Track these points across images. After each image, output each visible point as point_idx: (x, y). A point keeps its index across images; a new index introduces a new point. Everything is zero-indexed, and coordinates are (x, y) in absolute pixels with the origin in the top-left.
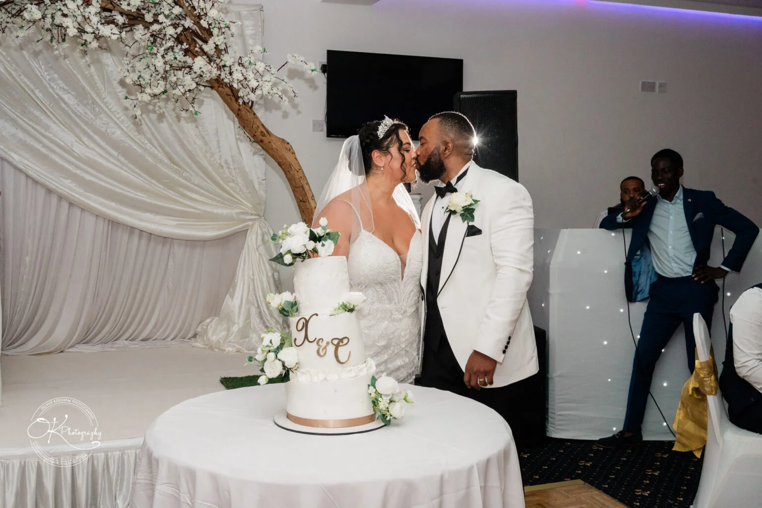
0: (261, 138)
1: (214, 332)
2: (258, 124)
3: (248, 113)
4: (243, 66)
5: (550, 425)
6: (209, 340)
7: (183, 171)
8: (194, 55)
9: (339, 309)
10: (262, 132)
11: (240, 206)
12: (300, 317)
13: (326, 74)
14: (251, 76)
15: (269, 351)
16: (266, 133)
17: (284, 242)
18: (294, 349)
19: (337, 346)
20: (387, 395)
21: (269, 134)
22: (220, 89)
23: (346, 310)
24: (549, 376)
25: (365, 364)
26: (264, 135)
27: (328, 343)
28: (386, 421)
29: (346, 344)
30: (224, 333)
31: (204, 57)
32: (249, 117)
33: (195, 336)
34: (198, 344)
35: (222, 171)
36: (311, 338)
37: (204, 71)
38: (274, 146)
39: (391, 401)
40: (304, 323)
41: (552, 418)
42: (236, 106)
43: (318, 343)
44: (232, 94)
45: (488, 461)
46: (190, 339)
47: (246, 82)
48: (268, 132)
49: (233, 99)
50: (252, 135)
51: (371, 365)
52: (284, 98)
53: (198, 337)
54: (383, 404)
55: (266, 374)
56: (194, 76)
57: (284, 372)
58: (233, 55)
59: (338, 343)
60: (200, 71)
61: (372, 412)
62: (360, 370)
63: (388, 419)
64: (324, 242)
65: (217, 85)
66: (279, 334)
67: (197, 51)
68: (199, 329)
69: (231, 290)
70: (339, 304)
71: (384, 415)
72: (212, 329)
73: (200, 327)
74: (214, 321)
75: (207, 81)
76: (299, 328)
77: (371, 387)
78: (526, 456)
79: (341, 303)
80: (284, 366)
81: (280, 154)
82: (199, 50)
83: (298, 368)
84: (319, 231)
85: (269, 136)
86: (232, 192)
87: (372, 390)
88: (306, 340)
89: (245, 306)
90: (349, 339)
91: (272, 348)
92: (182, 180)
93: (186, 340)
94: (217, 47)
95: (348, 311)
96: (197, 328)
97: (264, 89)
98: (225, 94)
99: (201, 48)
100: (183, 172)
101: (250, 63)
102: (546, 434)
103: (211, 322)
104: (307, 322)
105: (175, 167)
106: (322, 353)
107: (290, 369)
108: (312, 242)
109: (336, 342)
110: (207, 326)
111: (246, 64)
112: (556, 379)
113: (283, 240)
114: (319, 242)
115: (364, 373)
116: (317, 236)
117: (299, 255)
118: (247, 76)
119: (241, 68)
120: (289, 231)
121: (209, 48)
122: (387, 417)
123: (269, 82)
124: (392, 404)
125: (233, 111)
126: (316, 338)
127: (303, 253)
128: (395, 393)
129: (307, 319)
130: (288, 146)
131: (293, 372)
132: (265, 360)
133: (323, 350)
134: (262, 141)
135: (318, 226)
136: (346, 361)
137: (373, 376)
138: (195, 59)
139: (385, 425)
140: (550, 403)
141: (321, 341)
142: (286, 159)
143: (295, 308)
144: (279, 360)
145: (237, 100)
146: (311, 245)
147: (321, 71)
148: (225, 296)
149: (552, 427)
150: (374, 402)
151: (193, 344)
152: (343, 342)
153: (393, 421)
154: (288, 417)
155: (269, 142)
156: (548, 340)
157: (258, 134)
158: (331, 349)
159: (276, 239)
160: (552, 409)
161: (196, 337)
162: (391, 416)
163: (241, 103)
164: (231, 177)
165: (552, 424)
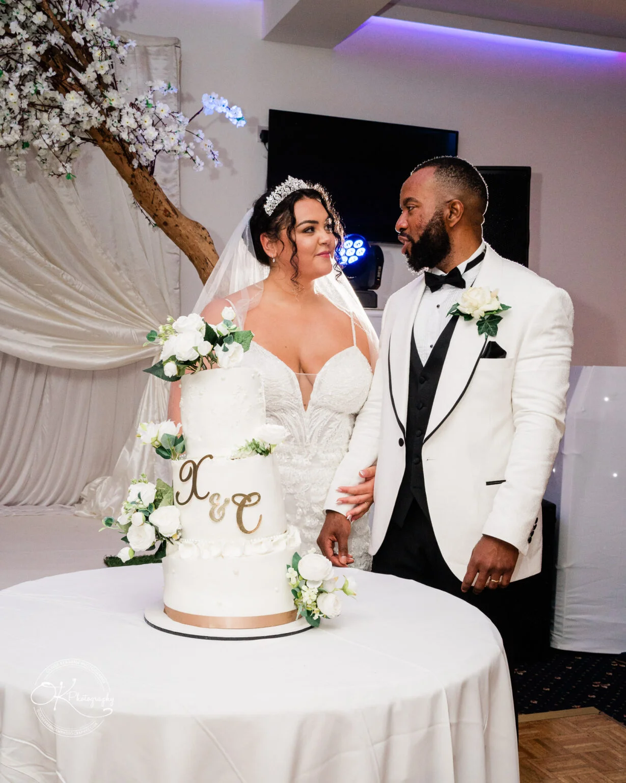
0: (165, 218)
1: (104, 496)
2: (160, 198)
3: (146, 181)
4: (138, 109)
5: (555, 632)
6: (97, 507)
7: (63, 272)
8: (66, 91)
9: (246, 449)
10: (166, 210)
11: (142, 323)
12: (186, 460)
13: (267, 145)
14: (147, 121)
15: (137, 510)
16: (171, 212)
17: (166, 342)
18: (176, 509)
19: (241, 506)
20: (314, 582)
21: (176, 213)
22: (106, 144)
23: (257, 452)
24: (558, 567)
25: (284, 535)
26: (169, 215)
27: (227, 501)
28: (314, 621)
29: (256, 503)
30: (116, 498)
31: (80, 92)
32: (148, 187)
33: (80, 501)
34: (84, 512)
35: (118, 273)
36: (201, 492)
37: (80, 114)
38: (183, 232)
39: (320, 592)
40: (191, 468)
41: (559, 623)
42: (128, 170)
43: (211, 500)
44: (122, 152)
45: (464, 686)
46: (72, 505)
47: (141, 131)
48: (174, 210)
49: (125, 160)
50: (152, 214)
51: (293, 536)
52: (198, 160)
53: (83, 502)
54: (308, 595)
55: (131, 544)
56: (66, 121)
57: (158, 544)
58: (124, 93)
59: (243, 502)
60: (73, 113)
61: (293, 608)
62: (276, 544)
63: (315, 618)
64: (227, 345)
65: (102, 138)
66: (155, 486)
67: (70, 83)
68: (85, 493)
69: (129, 440)
70: (246, 441)
71: (309, 612)
72: (102, 492)
73: (86, 489)
74: (105, 481)
75: (86, 131)
76: (184, 477)
77: (291, 569)
78: (522, 674)
79: (250, 441)
80: (158, 535)
81: (192, 244)
82: (73, 82)
83: (180, 537)
84: (220, 329)
85: (175, 216)
86: (133, 305)
87: (291, 573)
88: (194, 496)
89: (148, 461)
90: (259, 497)
91: (141, 506)
92: (63, 286)
93: (67, 506)
94: (99, 78)
95: (261, 454)
96: (83, 490)
97: (165, 142)
98: (113, 151)
99: (76, 79)
100: (64, 274)
101: (147, 104)
102: (549, 644)
103: (101, 482)
104: (196, 467)
105: (52, 266)
106: (217, 517)
107: (168, 539)
108: (208, 343)
109: (239, 500)
110: (95, 488)
111: (142, 106)
112: (567, 571)
113: (166, 339)
114: (221, 345)
115: (282, 547)
116: (218, 336)
117: (188, 363)
118: (141, 122)
119: (134, 110)
120: (174, 325)
121: (87, 77)
122: (314, 614)
123: (174, 133)
124: (322, 596)
125: (124, 177)
126: (209, 493)
127: (195, 361)
128: (327, 579)
129: (197, 464)
130: (204, 233)
131: (172, 543)
132: (130, 524)
133: (218, 512)
134: (166, 224)
135: (220, 319)
136: (255, 529)
137: (296, 553)
138: (68, 95)
139: (311, 627)
140: (557, 603)
141: (216, 497)
142: (199, 251)
143: (180, 446)
144: (152, 524)
145: (130, 162)
146: (206, 348)
147: (260, 140)
148: (122, 448)
149: (558, 635)
150: (295, 592)
151: (76, 512)
152: (250, 501)
153: (324, 620)
154: (165, 611)
155: (177, 226)
156: (559, 516)
157: (161, 213)
158: (232, 509)
159: (154, 339)
160: (559, 611)
161: (81, 503)
162: (320, 613)
163: (136, 166)
164: (131, 284)
165: (558, 631)
